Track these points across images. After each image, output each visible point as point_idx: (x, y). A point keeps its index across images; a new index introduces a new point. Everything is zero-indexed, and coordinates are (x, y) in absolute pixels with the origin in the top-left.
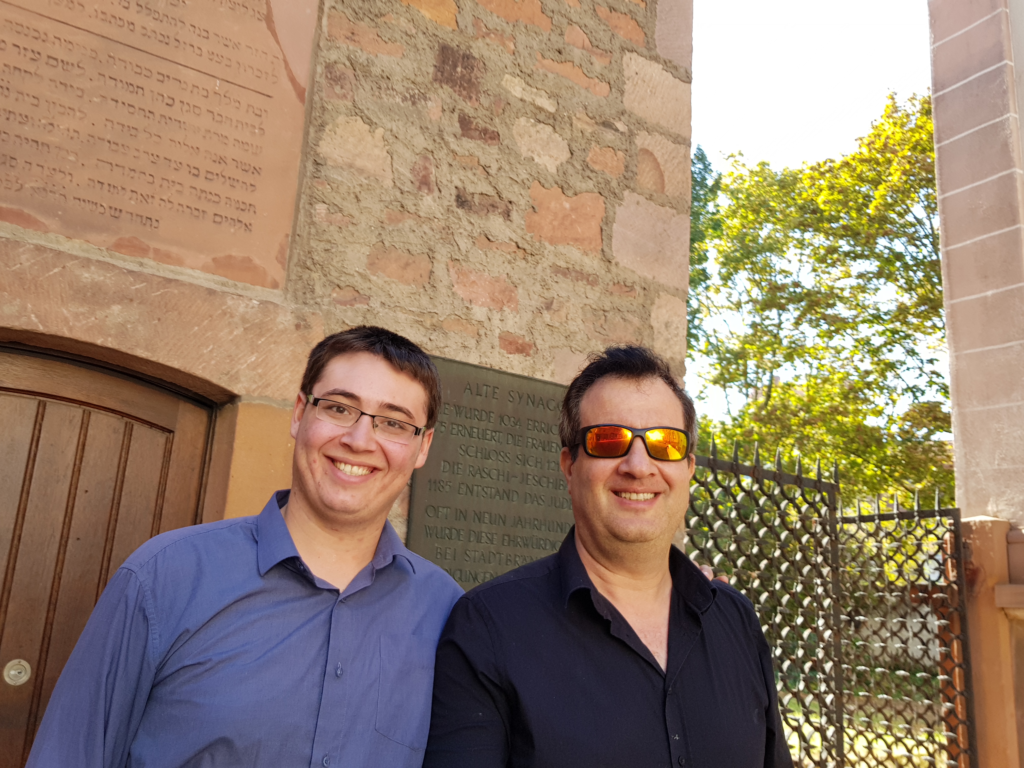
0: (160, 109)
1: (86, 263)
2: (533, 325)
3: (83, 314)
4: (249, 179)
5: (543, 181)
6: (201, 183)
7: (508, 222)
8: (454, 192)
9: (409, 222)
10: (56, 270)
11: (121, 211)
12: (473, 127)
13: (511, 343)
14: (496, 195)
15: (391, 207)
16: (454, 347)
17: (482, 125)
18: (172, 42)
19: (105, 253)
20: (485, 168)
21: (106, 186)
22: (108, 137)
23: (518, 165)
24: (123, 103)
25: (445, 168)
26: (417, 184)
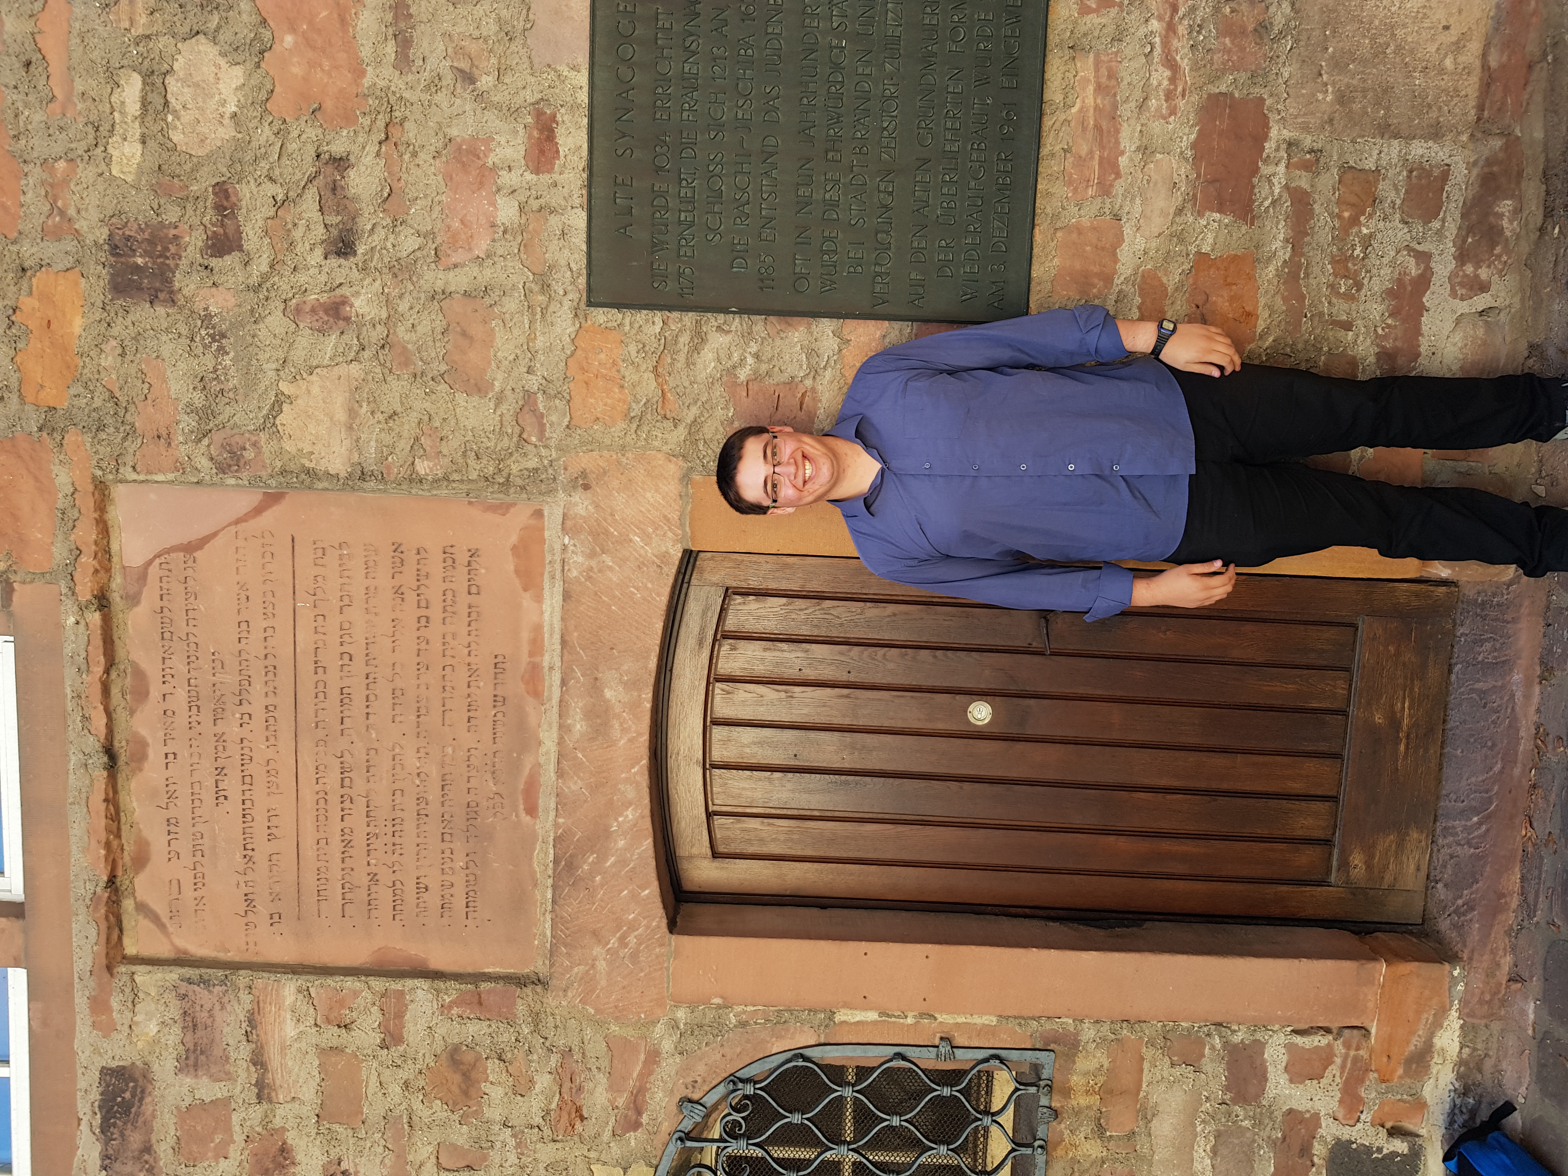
0: (359, 666)
1: (564, 729)
2: (505, 109)
3: (621, 724)
4: (411, 558)
5: (263, 95)
6: (436, 613)
7: (352, 158)
8: (334, 261)
9: (402, 332)
10: (580, 755)
11: (495, 696)
12: (221, 231)
13: (542, 152)
14: (315, 183)
15: (388, 364)
16: (566, 252)
17: (210, 216)
18: (270, 661)
19: (547, 706)
20: (279, 205)
21: (471, 714)
22: (413, 718)
23: (253, 144)
24: (368, 707)
25: (302, 278)
26: (341, 323)
